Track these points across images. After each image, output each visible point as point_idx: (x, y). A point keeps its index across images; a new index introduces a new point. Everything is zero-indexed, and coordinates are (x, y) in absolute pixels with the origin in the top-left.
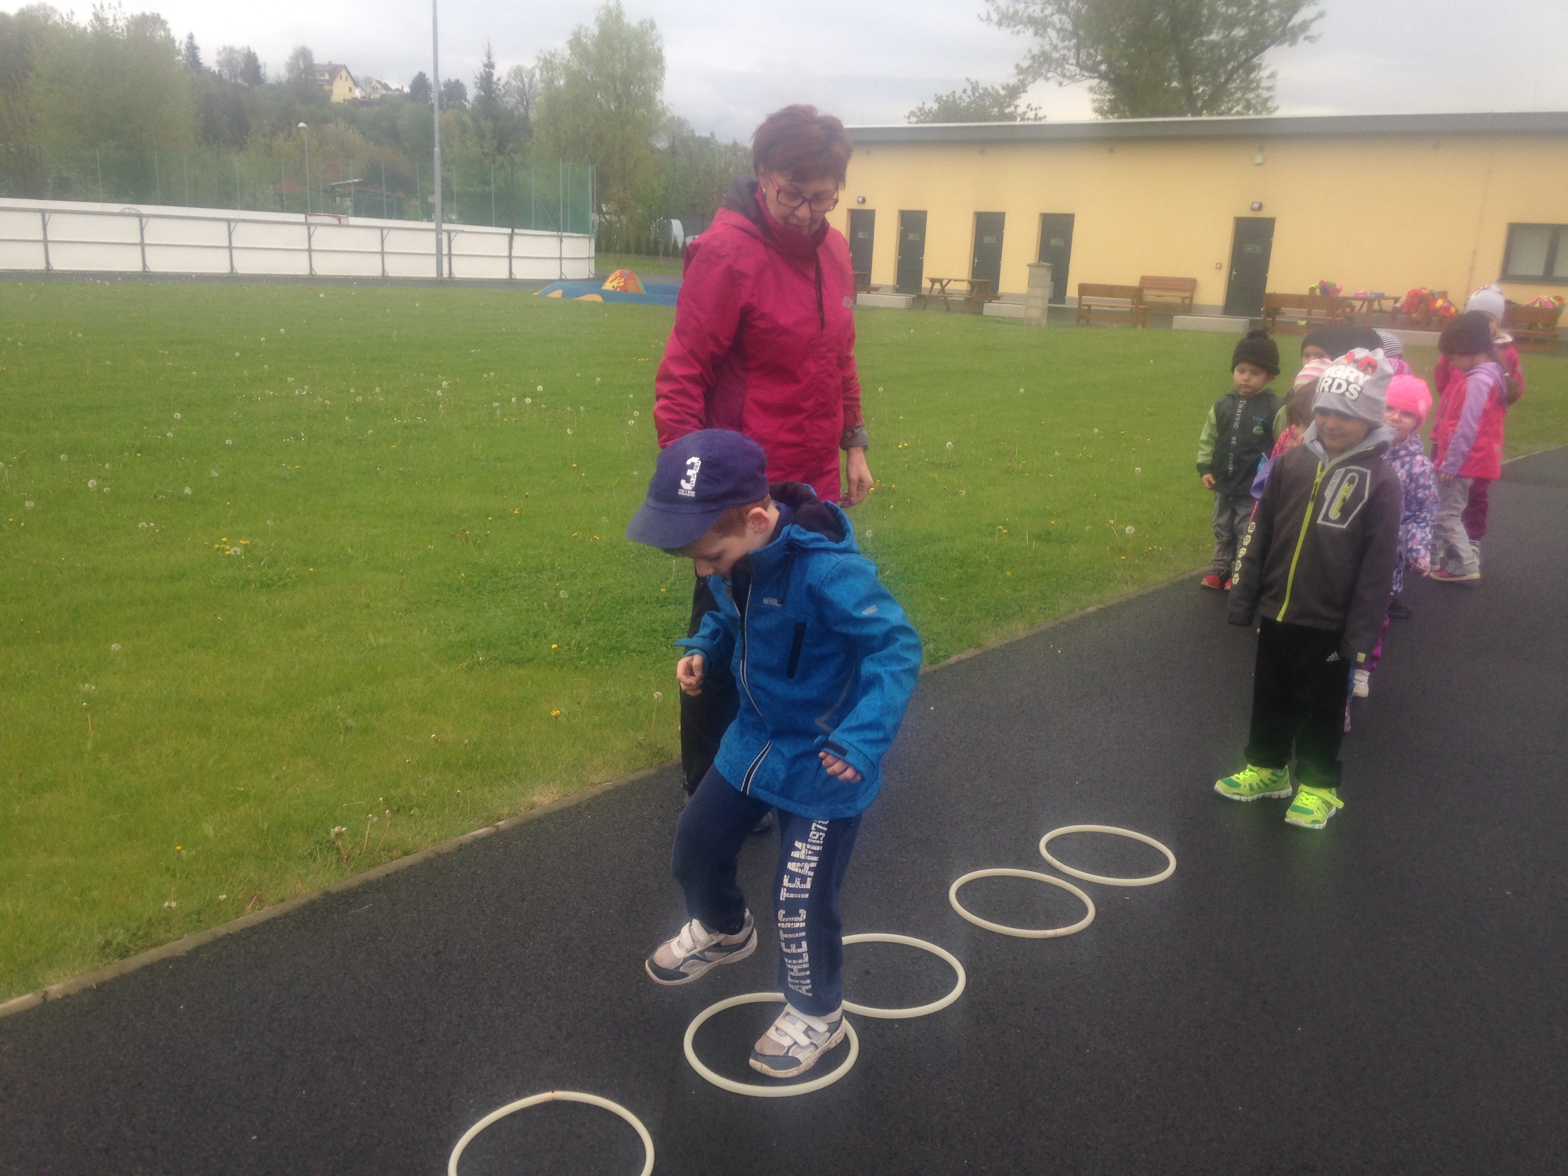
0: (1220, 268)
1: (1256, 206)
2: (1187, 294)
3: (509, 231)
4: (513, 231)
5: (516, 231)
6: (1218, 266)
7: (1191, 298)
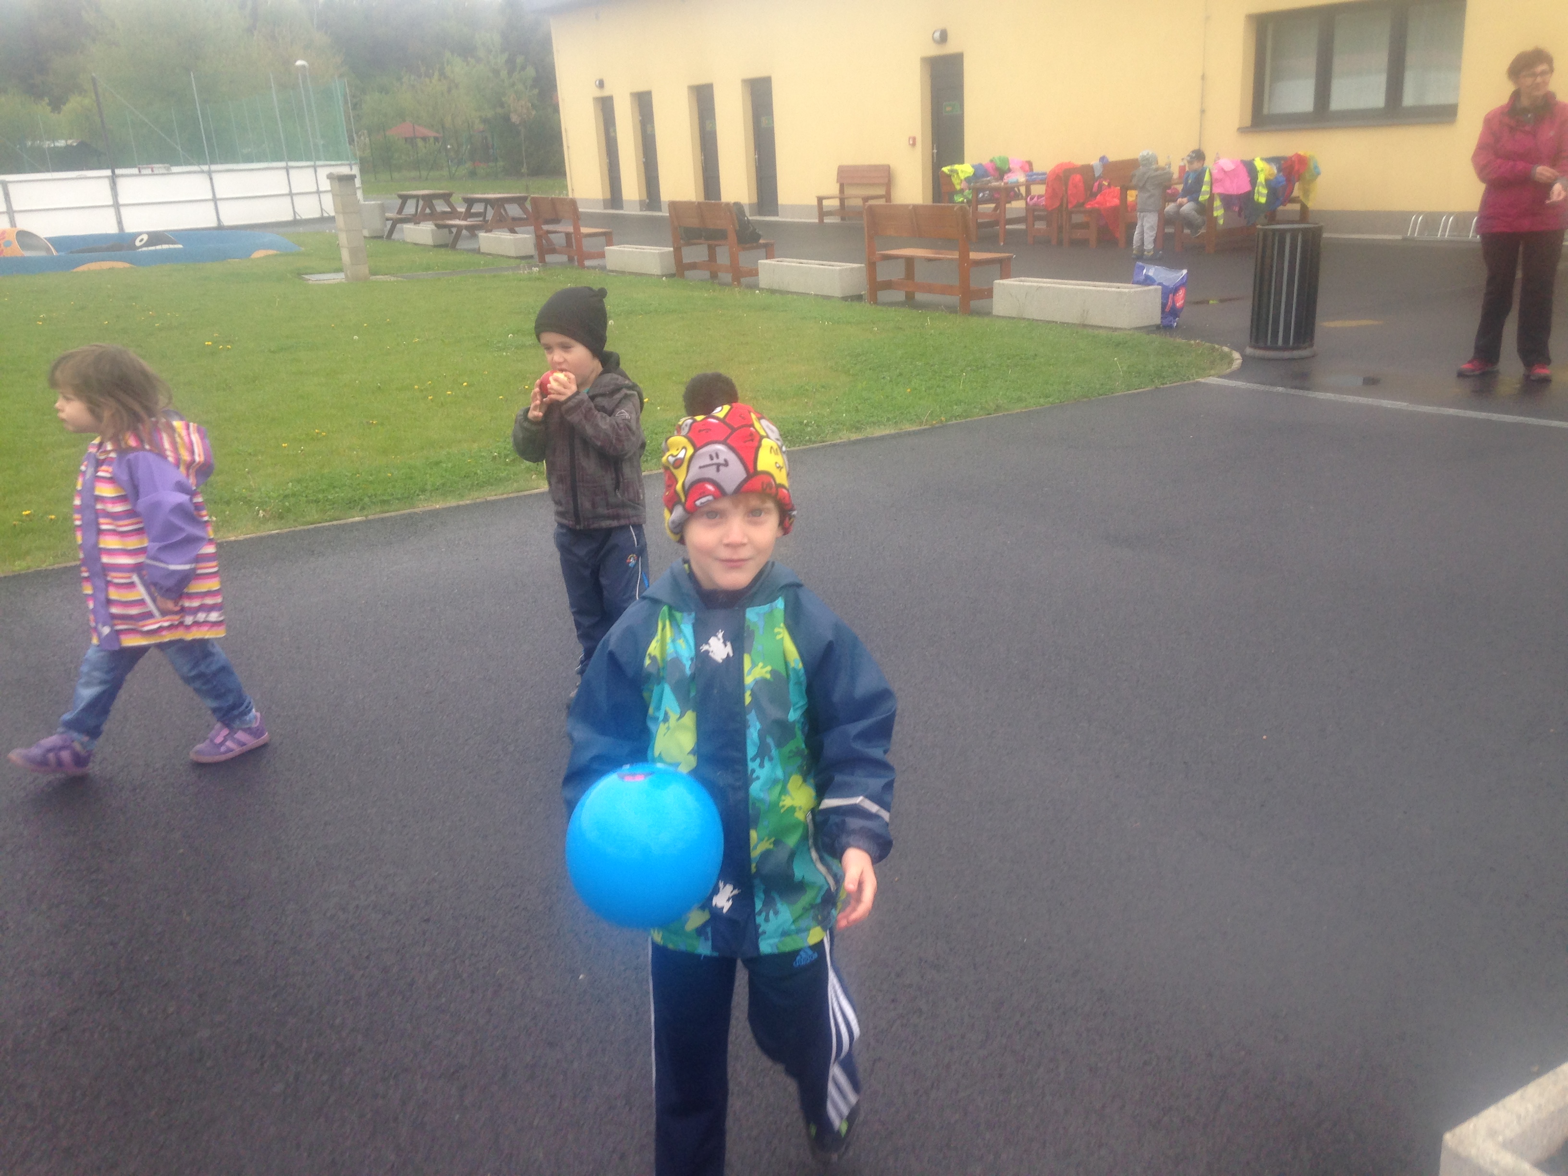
0: (914, 144)
1: (937, 35)
2: (881, 191)
3: (108, 172)
4: (113, 172)
5: (118, 171)
6: (911, 142)
7: (888, 197)
